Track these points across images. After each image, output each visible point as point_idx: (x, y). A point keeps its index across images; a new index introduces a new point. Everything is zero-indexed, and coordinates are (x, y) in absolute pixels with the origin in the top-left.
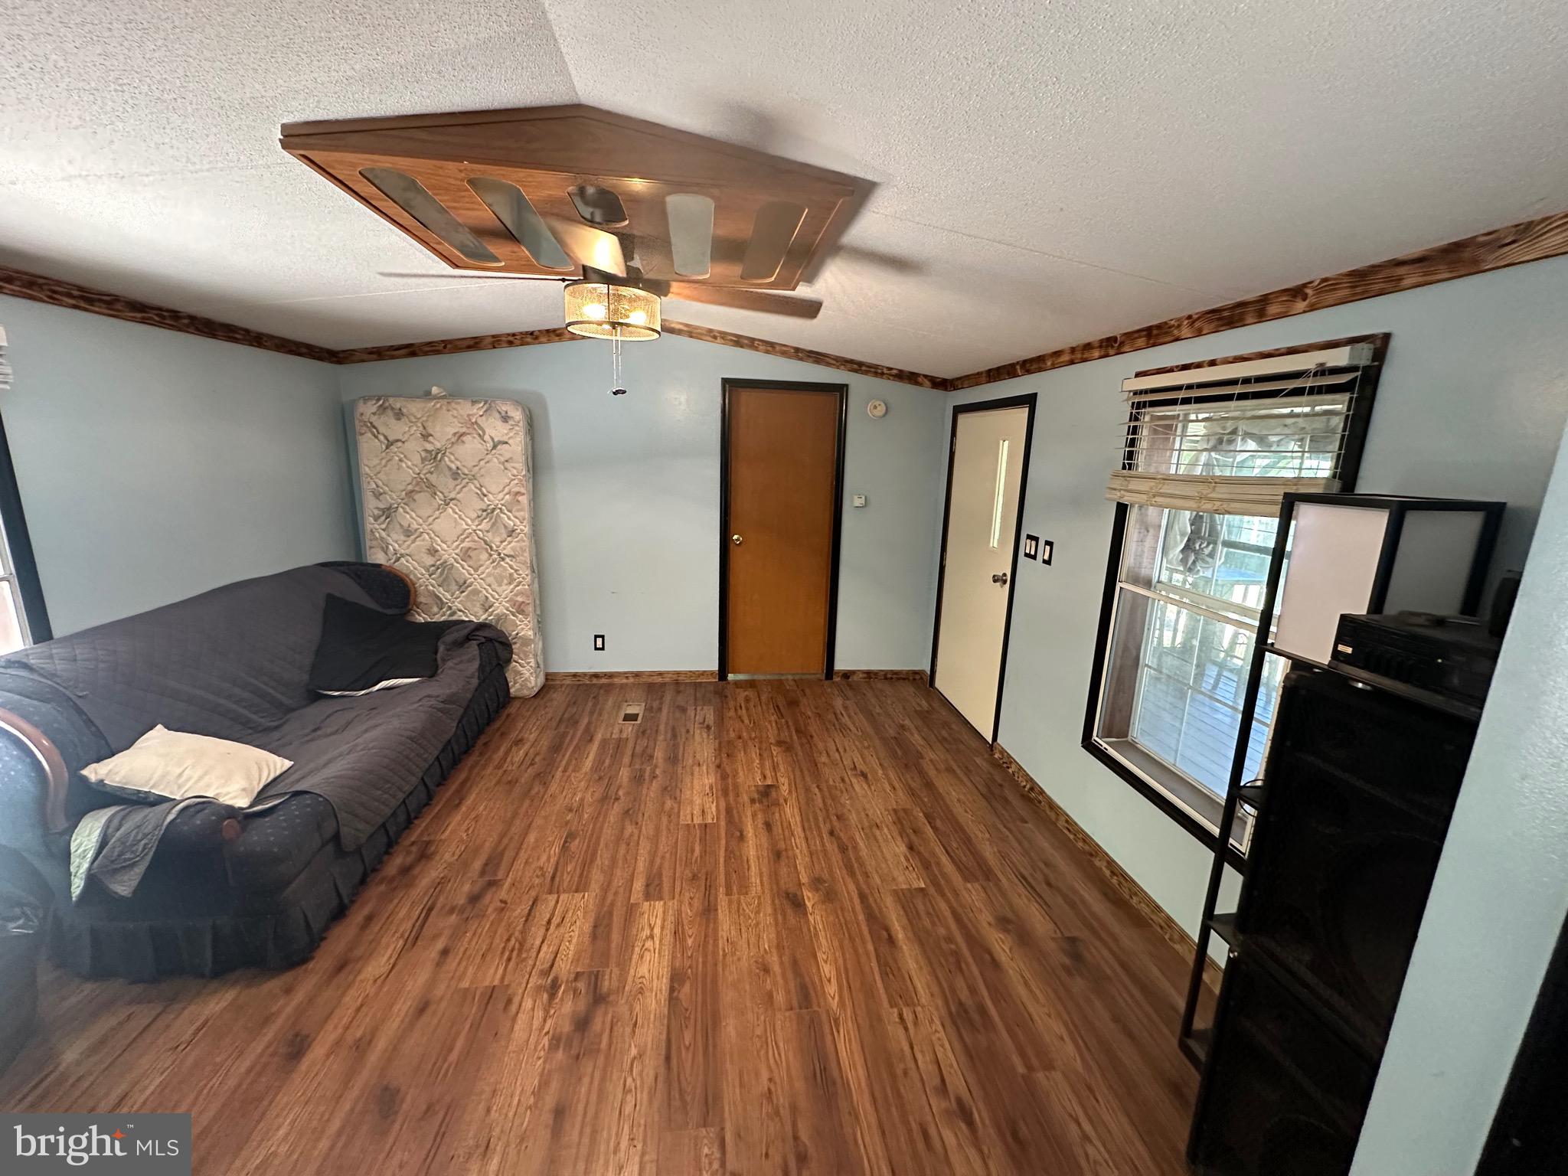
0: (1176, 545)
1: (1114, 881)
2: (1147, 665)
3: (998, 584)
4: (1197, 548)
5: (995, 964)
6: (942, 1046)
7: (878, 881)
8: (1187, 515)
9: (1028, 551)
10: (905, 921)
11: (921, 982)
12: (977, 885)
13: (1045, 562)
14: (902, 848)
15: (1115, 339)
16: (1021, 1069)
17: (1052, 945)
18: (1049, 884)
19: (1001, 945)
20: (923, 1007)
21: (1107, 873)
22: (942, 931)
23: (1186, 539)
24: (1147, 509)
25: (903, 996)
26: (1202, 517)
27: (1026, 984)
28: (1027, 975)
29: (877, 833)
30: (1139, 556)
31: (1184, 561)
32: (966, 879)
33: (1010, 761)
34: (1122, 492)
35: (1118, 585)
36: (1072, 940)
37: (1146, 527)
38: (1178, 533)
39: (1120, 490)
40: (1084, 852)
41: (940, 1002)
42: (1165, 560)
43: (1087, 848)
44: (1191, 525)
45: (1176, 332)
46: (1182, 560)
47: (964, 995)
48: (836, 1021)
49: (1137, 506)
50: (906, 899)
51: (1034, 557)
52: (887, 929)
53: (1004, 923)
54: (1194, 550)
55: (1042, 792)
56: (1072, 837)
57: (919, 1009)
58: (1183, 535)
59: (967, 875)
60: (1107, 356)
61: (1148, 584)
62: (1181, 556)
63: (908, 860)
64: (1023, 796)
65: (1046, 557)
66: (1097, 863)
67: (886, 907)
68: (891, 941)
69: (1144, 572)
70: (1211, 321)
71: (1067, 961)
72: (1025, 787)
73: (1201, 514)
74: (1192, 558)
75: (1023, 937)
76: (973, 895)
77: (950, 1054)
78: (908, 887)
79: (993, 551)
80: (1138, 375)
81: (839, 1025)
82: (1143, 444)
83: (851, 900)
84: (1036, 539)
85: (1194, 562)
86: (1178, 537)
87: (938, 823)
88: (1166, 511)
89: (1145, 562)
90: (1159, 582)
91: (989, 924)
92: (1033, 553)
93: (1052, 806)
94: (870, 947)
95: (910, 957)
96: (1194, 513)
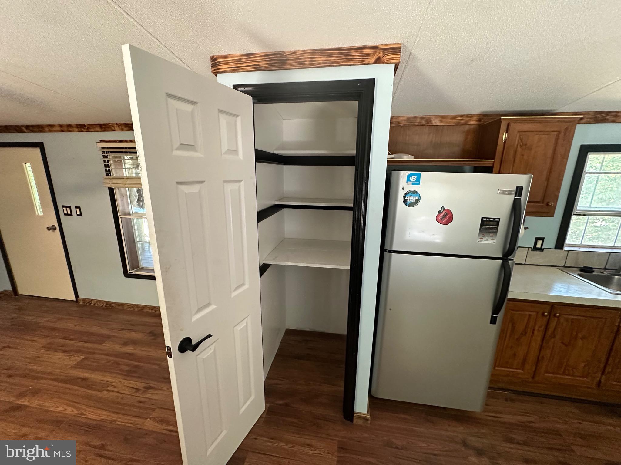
0: (135, 200)
1: (153, 311)
2: (138, 241)
3: (51, 231)
4: (142, 200)
5: (131, 354)
6: (129, 383)
7: (59, 370)
8: (135, 190)
9: (66, 212)
10: (85, 370)
11: (108, 378)
12: (107, 342)
13: (78, 215)
14: (61, 355)
15: (84, 126)
16: (156, 367)
17: (146, 337)
18: (133, 325)
19: (129, 349)
20: (114, 382)
21: (150, 311)
22: (104, 362)
23: (137, 197)
24: (121, 189)
25: (103, 386)
26: (140, 190)
27: (144, 350)
28: (143, 349)
29: (41, 359)
30: (123, 206)
31: (139, 205)
32: (101, 344)
33: (90, 301)
34: (111, 184)
35: (119, 217)
36: (150, 333)
37: (122, 196)
38: (134, 196)
39: (110, 183)
40: (138, 311)
41: (120, 376)
42: (132, 205)
43: (139, 309)
44: (137, 193)
45: (113, 128)
46: (138, 205)
47: (127, 368)
48: (81, 414)
49: (117, 188)
50: (79, 366)
51: (71, 214)
52: (79, 378)
53: (126, 344)
54: (141, 201)
55: (112, 303)
56: (132, 309)
57: (113, 384)
58: (136, 196)
59: (101, 342)
60: (82, 131)
61: (129, 214)
62: (137, 203)
63: (68, 356)
64: (104, 309)
65: (79, 213)
66: (145, 310)
67: (72, 374)
68: (84, 379)
69: (127, 211)
70: (126, 127)
71: (153, 338)
72: (103, 306)
73: (139, 189)
74: (141, 203)
75: (135, 343)
76: (108, 346)
77: (134, 382)
78: (77, 362)
79: (39, 216)
80: (101, 141)
81: (83, 413)
82: (112, 166)
83: (50, 385)
84: (70, 207)
85: (142, 205)
86: (135, 197)
87: (72, 337)
88: (127, 189)
89: (126, 207)
90: (132, 213)
91: (120, 347)
92: (69, 212)
93: (119, 304)
94: (76, 388)
95: (97, 377)
96: (137, 189)
